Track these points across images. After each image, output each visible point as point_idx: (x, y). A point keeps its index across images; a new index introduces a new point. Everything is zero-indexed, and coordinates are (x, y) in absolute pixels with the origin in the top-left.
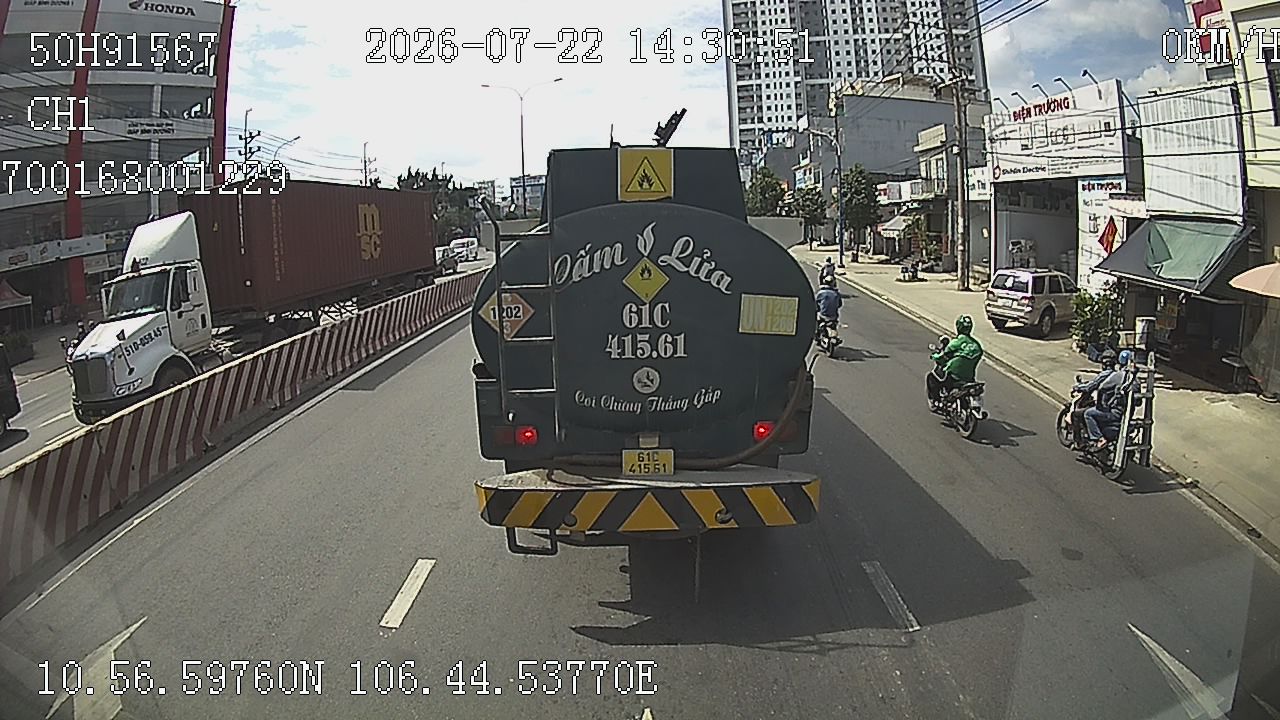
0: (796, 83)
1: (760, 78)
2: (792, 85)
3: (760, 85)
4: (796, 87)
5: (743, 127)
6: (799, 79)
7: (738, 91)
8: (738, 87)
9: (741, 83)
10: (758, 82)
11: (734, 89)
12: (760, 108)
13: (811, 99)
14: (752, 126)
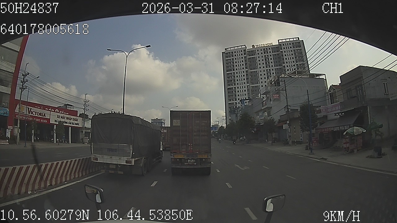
0: (247, 86)
1: (235, 85)
2: (246, 87)
3: (235, 88)
4: (247, 87)
5: (229, 102)
6: (248, 85)
7: (228, 90)
8: (228, 88)
9: (228, 87)
10: (235, 86)
11: (226, 89)
12: (236, 95)
13: (252, 91)
14: (233, 102)
